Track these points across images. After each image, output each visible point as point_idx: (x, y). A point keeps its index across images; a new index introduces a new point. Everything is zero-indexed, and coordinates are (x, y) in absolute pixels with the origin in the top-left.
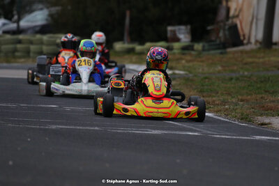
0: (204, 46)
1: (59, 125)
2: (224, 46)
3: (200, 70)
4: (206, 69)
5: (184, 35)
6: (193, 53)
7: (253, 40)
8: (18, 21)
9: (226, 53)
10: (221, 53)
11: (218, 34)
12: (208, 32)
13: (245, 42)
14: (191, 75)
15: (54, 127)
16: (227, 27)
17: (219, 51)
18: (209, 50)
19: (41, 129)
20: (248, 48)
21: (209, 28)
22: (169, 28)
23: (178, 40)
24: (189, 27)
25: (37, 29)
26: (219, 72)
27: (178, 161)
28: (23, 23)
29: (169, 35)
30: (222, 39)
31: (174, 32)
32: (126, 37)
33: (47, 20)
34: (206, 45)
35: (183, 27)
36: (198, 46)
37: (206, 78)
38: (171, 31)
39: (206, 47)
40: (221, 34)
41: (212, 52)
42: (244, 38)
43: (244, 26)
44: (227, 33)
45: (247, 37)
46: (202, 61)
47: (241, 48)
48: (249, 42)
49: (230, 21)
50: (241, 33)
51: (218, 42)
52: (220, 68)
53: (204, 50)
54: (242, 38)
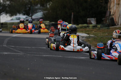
0: (101, 26)
2: (109, 26)
3: (100, 35)
4: (102, 34)
5: (93, 22)
6: (97, 28)
8: (31, 16)
9: (109, 28)
10: (108, 28)
11: (106, 21)
12: (103, 21)
14: (96, 37)
15: (45, 56)
16: (110, 19)
17: (107, 28)
18: (103, 27)
20: (117, 26)
21: (103, 19)
22: (88, 19)
23: (91, 23)
24: (95, 19)
26: (107, 35)
28: (33, 17)
29: (88, 22)
30: (108, 23)
31: (90, 20)
32: (72, 22)
33: (42, 16)
35: (93, 19)
36: (99, 26)
37: (102, 38)
38: (89, 20)
39: (102, 26)
40: (107, 21)
41: (104, 28)
43: (116, 18)
44: (110, 21)
45: (117, 22)
46: (100, 32)
47: (115, 27)
48: (118, 24)
49: (111, 16)
50: (115, 21)
51: (106, 24)
53: (101, 27)
54: (115, 23)
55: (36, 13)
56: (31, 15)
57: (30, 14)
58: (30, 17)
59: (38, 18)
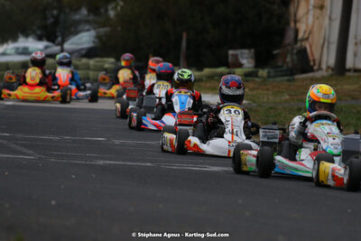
0: (269, 73)
1: (107, 160)
2: (291, 72)
3: (265, 100)
4: (271, 98)
5: (247, 60)
6: (257, 79)
7: (324, 66)
8: (61, 44)
9: (294, 80)
10: (289, 80)
11: (285, 58)
12: (274, 57)
13: (315, 68)
14: (254, 105)
15: (101, 162)
16: (295, 51)
17: (286, 78)
18: (275, 77)
19: (86, 165)
20: (318, 74)
21: (275, 52)
22: (231, 52)
23: (240, 65)
24: (253, 51)
25: (84, 52)
26: (286, 101)
27: (240, 201)
28: (67, 46)
29: (230, 60)
30: (290, 65)
31: (236, 56)
32: (182, 61)
33: (94, 42)
34: (272, 70)
35: (246, 51)
36: (263, 73)
37: (271, 108)
38: (233, 55)
39: (272, 74)
40: (288, 59)
41: (278, 79)
42: (314, 64)
43: (314, 50)
44: (295, 57)
45: (317, 62)
46: (267, 90)
47: (310, 75)
48: (320, 68)
49: (299, 44)
50: (311, 58)
51: (285, 68)
52: (287, 97)
53: (269, 76)
54: (312, 63)
55: (76, 33)
56: (59, 39)
57: (56, 37)
58: (58, 45)
59: (82, 49)
